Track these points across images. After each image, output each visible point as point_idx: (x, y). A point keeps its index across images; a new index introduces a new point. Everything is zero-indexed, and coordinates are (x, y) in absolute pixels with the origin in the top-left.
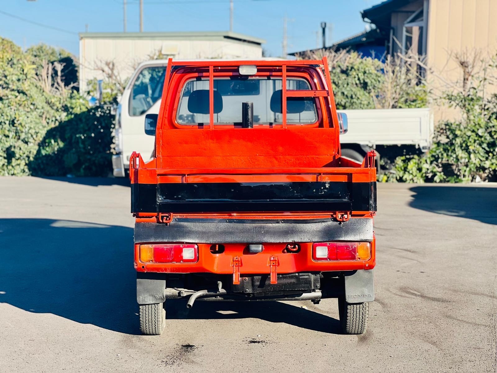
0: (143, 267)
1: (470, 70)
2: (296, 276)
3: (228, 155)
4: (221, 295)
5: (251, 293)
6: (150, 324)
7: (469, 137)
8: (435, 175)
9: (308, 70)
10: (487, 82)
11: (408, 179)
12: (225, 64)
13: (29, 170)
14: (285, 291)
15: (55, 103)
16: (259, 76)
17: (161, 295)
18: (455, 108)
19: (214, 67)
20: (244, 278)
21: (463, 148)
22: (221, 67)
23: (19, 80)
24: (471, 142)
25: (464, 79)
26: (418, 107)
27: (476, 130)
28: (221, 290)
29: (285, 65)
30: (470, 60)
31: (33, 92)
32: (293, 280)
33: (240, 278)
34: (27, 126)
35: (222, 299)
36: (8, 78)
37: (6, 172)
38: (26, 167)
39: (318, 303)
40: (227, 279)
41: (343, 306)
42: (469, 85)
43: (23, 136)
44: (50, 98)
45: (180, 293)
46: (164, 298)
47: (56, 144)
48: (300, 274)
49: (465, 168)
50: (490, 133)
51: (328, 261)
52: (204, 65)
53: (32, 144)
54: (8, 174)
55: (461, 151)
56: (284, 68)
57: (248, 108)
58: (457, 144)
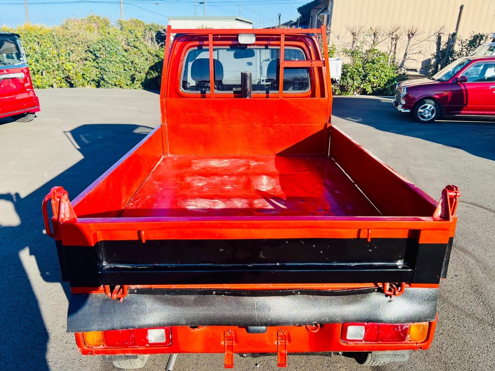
1: (357, 37)
3: (229, 123)
7: (354, 72)
8: (336, 91)
9: (304, 39)
10: (364, 44)
12: (224, 33)
13: (142, 86)
15: (153, 53)
16: (258, 45)
18: (348, 57)
19: (213, 35)
21: (351, 78)
22: (220, 35)
23: (134, 41)
24: (355, 75)
25: (353, 42)
27: (358, 69)
29: (284, 33)
30: (357, 32)
31: (141, 47)
34: (139, 64)
36: (129, 40)
37: (132, 87)
38: (141, 85)
42: (355, 45)
43: (138, 69)
44: (150, 50)
47: (154, 74)
49: (351, 88)
50: (364, 70)
51: (364, 343)
52: (204, 33)
53: (143, 74)
54: (133, 88)
55: (349, 80)
56: (283, 38)
57: (247, 78)
58: (348, 75)
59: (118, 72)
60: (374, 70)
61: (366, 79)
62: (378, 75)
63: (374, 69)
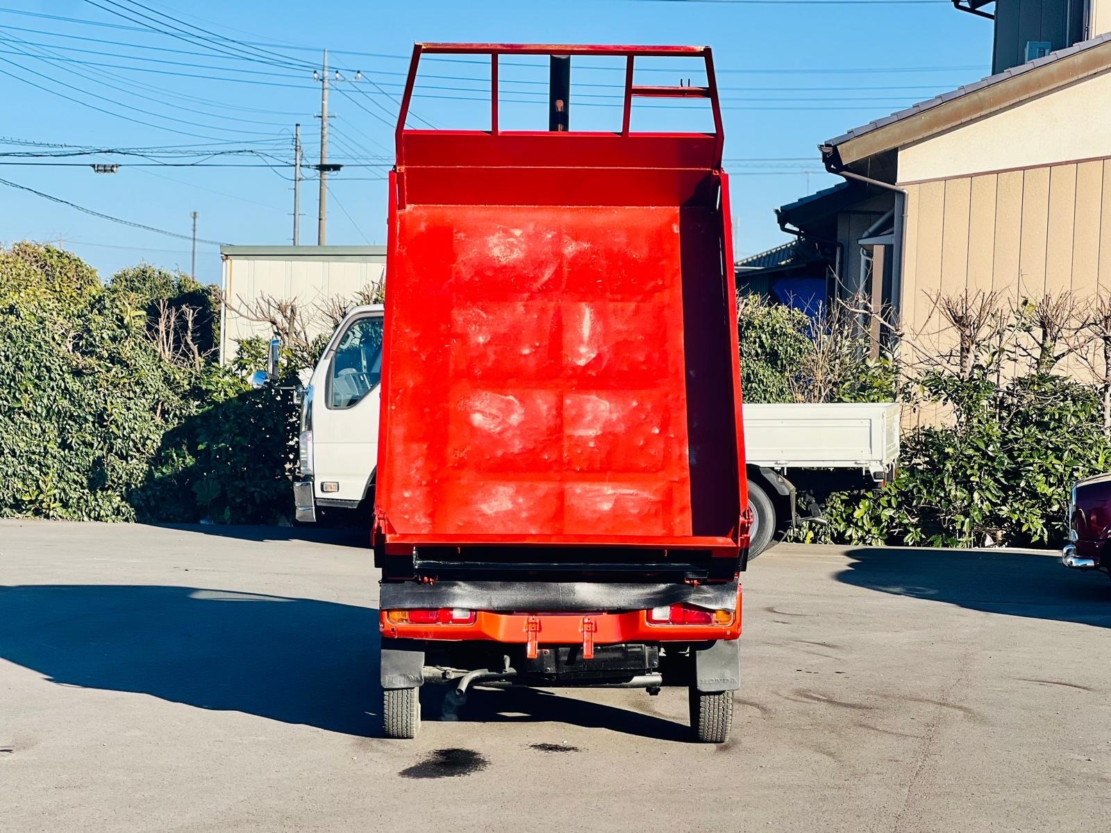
0: (393, 630)
1: (973, 332)
2: (622, 647)
4: (509, 677)
5: (554, 674)
6: (400, 719)
7: (970, 457)
8: (905, 531)
10: (1004, 357)
11: (854, 536)
13: (130, 508)
14: (605, 671)
15: (182, 382)
17: (417, 675)
18: (944, 404)
20: (544, 650)
21: (958, 480)
23: (115, 338)
24: (973, 468)
25: (963, 350)
26: (873, 401)
28: (509, 670)
30: (973, 314)
31: (140, 361)
32: (617, 655)
33: (538, 651)
34: (126, 425)
35: (509, 684)
37: (84, 513)
38: (125, 502)
39: (657, 694)
40: (517, 650)
41: (695, 698)
42: (970, 361)
43: (119, 444)
44: (173, 373)
45: (444, 674)
46: (422, 679)
47: (180, 460)
48: (629, 645)
49: (962, 518)
50: (1009, 453)
51: (671, 626)
53: (136, 461)
54: (88, 515)
55: (954, 486)
58: (948, 470)
59: (34, 453)
60: (1046, 454)
61: (1018, 485)
62: (1061, 470)
63: (1047, 448)
